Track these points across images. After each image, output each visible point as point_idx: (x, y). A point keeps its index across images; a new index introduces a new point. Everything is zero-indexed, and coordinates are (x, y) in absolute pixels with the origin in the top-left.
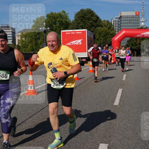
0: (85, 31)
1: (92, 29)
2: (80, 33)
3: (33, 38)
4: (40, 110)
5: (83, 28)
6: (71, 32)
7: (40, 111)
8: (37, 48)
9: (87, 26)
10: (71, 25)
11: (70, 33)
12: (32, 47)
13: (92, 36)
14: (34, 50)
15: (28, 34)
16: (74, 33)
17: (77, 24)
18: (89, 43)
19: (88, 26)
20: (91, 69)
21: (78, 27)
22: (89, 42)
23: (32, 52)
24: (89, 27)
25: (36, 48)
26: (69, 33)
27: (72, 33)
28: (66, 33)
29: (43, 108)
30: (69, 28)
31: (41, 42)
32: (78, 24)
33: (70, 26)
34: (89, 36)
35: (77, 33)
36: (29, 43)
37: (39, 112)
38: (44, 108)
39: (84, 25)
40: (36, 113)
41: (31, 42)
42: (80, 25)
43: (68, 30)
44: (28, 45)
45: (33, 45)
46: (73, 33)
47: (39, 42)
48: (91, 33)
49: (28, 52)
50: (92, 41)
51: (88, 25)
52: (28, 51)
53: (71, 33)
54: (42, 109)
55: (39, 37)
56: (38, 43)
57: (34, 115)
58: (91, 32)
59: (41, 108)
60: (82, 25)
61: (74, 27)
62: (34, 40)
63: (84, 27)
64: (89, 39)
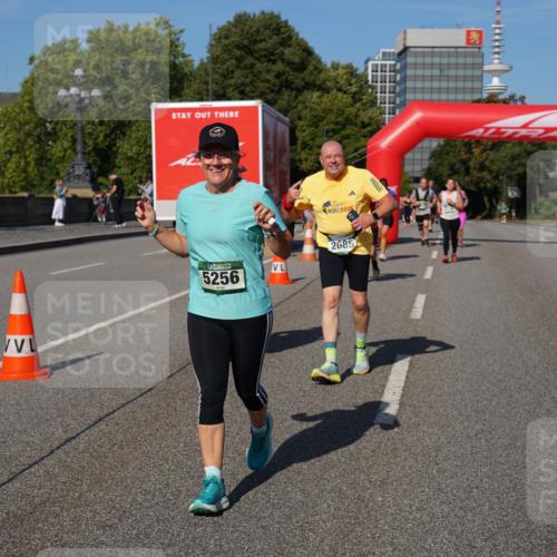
0: (256, 108)
1: (283, 102)
2: (231, 114)
3: (28, 134)
4: (57, 444)
5: (243, 96)
6: (193, 110)
7: (58, 448)
8: (46, 175)
9: (261, 84)
10: (195, 78)
11: (189, 114)
12: (25, 171)
13: (283, 129)
14: (34, 186)
15: (5, 115)
16: (209, 113)
17: (222, 75)
18: (271, 161)
19: (267, 85)
20: (279, 271)
21: (224, 88)
22: (272, 155)
23: (25, 194)
24: (272, 91)
25: (42, 178)
26: (184, 116)
27: (198, 115)
28: (174, 116)
29: (70, 435)
30: (186, 91)
31: (65, 150)
32: (225, 77)
33: (189, 87)
34: (271, 129)
35: (222, 115)
36: (11, 153)
37: (52, 452)
38: (74, 438)
39: (251, 82)
40: (42, 459)
41: (18, 151)
42: (232, 81)
43: (181, 101)
44: (8, 161)
45: (28, 164)
46: (203, 115)
47: (56, 149)
48: (281, 116)
49: (7, 195)
50: (283, 151)
51: (268, 81)
52: (7, 191)
53: (193, 116)
54: (69, 440)
55: (54, 129)
56: (50, 156)
57: (31, 466)
58: (280, 111)
59: (65, 438)
60: (242, 84)
61: (208, 91)
62: (30, 142)
63: (248, 89)
64: (271, 141)
